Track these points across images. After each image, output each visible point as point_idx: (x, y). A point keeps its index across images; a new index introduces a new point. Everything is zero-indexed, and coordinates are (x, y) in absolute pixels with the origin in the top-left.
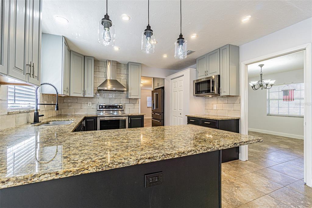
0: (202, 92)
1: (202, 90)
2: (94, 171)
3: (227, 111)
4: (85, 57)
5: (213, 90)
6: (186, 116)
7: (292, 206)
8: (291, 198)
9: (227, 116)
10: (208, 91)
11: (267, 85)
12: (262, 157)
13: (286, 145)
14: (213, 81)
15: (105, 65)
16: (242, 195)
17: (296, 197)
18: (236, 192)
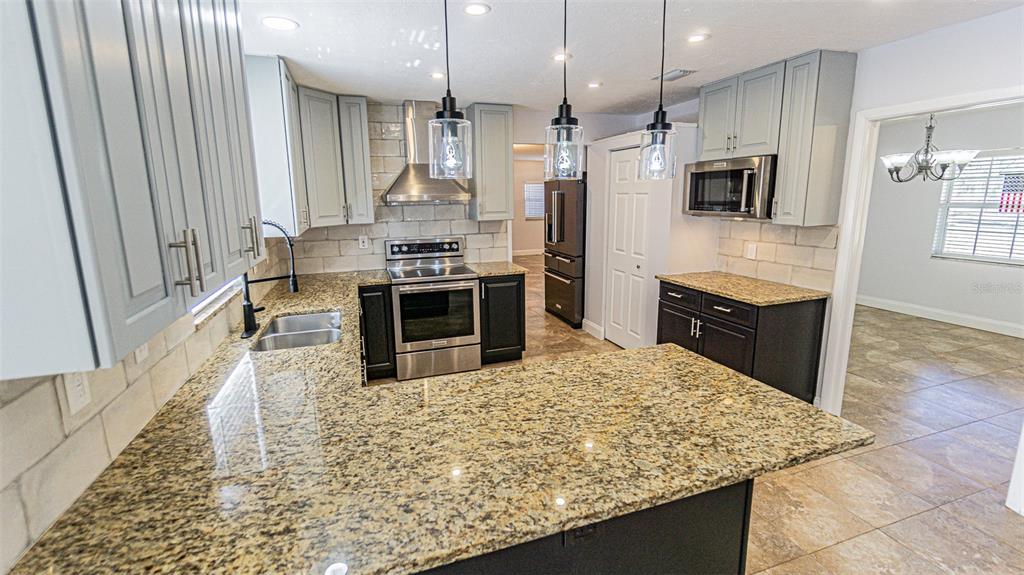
0: (712, 205)
1: (712, 199)
3: (790, 268)
4: (340, 98)
5: (750, 203)
7: (944, 567)
8: (946, 544)
9: (788, 283)
10: (734, 207)
11: (944, 167)
12: (888, 409)
14: (751, 177)
15: (401, 115)
16: (805, 529)
17: (962, 542)
18: (790, 518)
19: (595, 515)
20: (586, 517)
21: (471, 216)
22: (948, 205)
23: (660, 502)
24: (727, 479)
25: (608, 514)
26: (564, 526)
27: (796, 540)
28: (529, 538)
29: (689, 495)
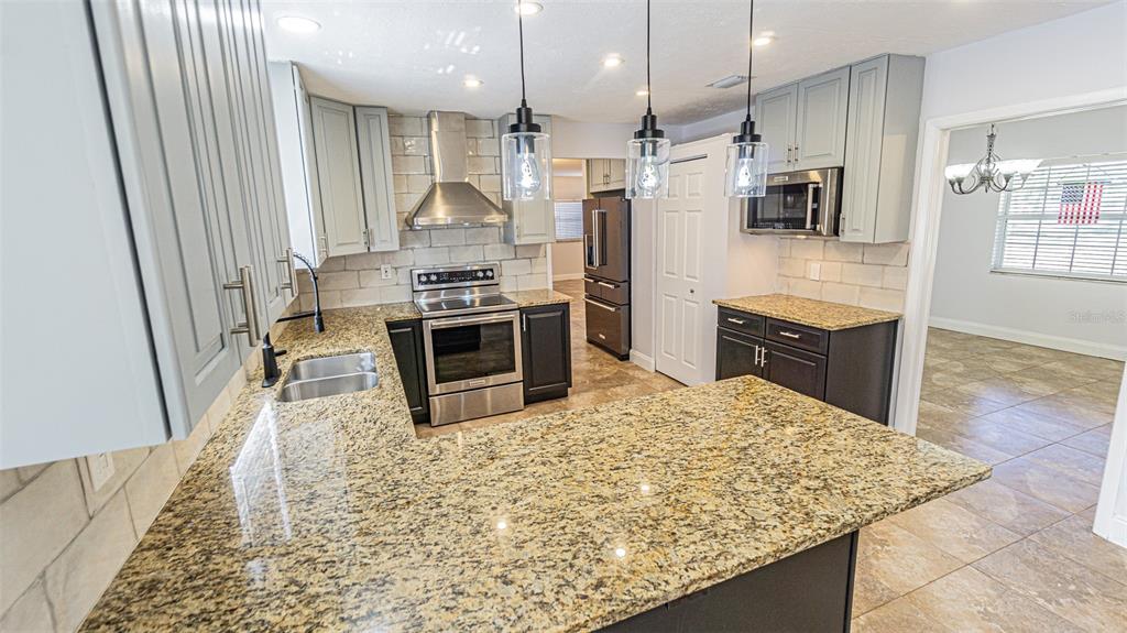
0: (771, 223)
2: (599, 627)
3: (858, 288)
4: (357, 109)
5: (815, 221)
6: (714, 302)
7: (1041, 601)
8: (1039, 577)
9: (855, 305)
10: (798, 224)
11: (1008, 178)
12: (961, 435)
13: (1045, 380)
14: (817, 190)
16: (894, 569)
17: (1055, 573)
18: (877, 559)
19: (718, 575)
20: (709, 578)
21: (507, 240)
22: (1006, 217)
23: (784, 556)
24: (850, 525)
25: (732, 572)
26: (687, 589)
27: (886, 581)
28: (651, 606)
29: (813, 545)
